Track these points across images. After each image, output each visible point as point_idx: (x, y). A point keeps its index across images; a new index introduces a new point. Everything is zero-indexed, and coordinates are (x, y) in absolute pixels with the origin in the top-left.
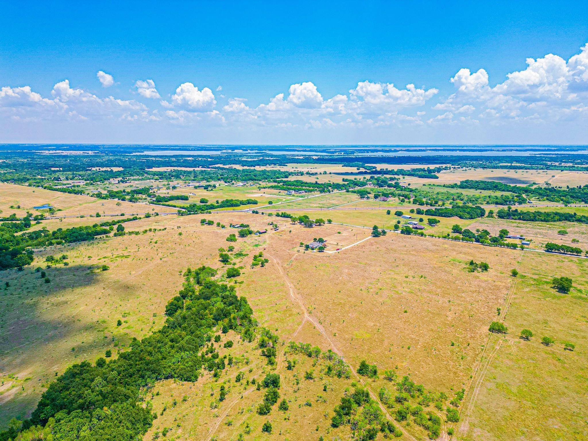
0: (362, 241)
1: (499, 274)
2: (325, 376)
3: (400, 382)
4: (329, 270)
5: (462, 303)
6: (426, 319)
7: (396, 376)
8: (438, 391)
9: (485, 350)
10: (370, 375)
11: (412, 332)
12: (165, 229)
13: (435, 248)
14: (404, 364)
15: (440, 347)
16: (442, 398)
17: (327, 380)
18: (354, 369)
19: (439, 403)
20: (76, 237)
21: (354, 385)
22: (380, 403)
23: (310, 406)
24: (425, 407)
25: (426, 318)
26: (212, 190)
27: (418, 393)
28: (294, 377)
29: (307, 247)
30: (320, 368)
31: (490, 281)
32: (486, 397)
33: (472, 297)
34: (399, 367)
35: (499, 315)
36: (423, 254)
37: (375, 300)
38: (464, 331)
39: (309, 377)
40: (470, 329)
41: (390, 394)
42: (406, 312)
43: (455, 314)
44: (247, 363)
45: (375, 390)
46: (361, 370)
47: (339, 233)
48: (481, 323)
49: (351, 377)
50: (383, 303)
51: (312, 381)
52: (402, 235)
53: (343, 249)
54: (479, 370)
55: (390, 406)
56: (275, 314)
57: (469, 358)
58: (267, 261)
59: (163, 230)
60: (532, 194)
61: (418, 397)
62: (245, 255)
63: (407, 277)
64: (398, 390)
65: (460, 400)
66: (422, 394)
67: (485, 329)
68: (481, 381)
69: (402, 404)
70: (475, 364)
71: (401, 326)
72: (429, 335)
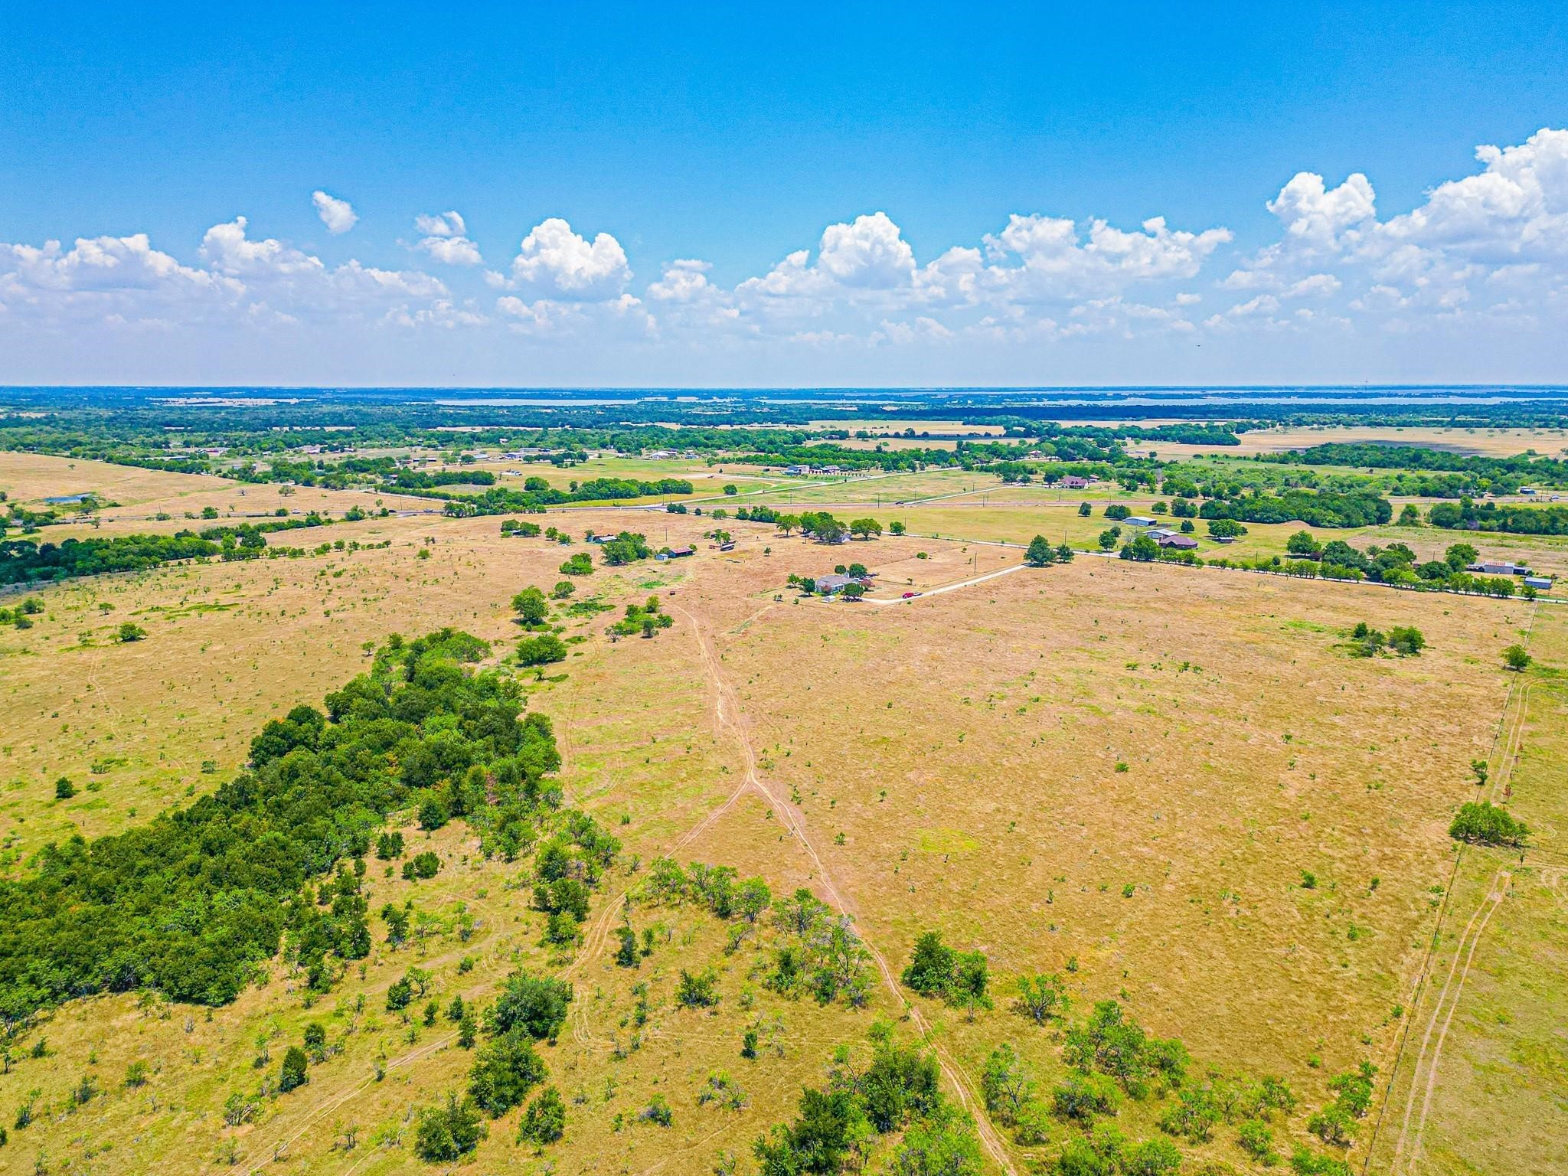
0: (991, 576)
1: (1461, 665)
2: (765, 992)
3: (1084, 1025)
4: (867, 648)
5: (1337, 744)
6: (1199, 793)
7: (1065, 999)
8: (1253, 1070)
9: (1445, 905)
10: (953, 993)
11: (1145, 836)
12: (387, 543)
13: (1230, 593)
14: (1102, 954)
15: (1257, 890)
16: (1271, 1103)
17: (769, 1011)
18: (894, 968)
19: (1255, 1127)
20: (103, 560)
21: (877, 1035)
22: (981, 1117)
23: (664, 1123)
24: (1192, 1143)
25: (1200, 788)
26: (573, 465)
27: (1162, 1079)
28: (636, 993)
29: (809, 587)
30: (751, 959)
31: (1432, 683)
32: (1475, 1104)
33: (1373, 726)
34: (1082, 966)
35: (1482, 783)
36: (1192, 609)
37: (1011, 733)
38: (1350, 835)
39: (695, 996)
40: (1375, 830)
41: (1033, 1076)
42: (1122, 769)
43: (1313, 777)
44: (465, 935)
45: (964, 1057)
46: (919, 971)
47: (922, 556)
48: (1417, 810)
49: (871, 1002)
50: (1038, 740)
51: (703, 1012)
52: (1126, 563)
53: (925, 595)
54: (1429, 983)
55: (1029, 1135)
56: (639, 770)
57: (1381, 935)
58: (666, 622)
59: (380, 546)
60: (1529, 473)
61: (1161, 1094)
62: (603, 608)
63: (1133, 667)
64: (1071, 1062)
65: (1357, 1112)
66: (1176, 1085)
67: (1436, 832)
68: (1444, 1030)
69: (1084, 1127)
70: (1407, 960)
71: (1102, 815)
72: (1210, 848)
